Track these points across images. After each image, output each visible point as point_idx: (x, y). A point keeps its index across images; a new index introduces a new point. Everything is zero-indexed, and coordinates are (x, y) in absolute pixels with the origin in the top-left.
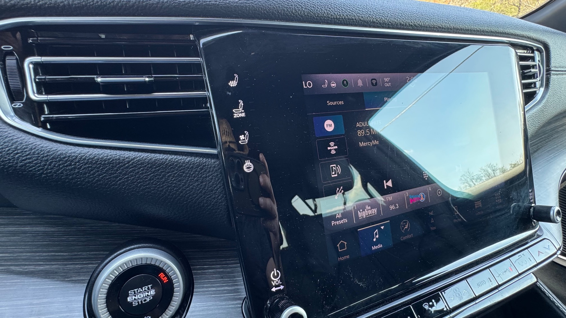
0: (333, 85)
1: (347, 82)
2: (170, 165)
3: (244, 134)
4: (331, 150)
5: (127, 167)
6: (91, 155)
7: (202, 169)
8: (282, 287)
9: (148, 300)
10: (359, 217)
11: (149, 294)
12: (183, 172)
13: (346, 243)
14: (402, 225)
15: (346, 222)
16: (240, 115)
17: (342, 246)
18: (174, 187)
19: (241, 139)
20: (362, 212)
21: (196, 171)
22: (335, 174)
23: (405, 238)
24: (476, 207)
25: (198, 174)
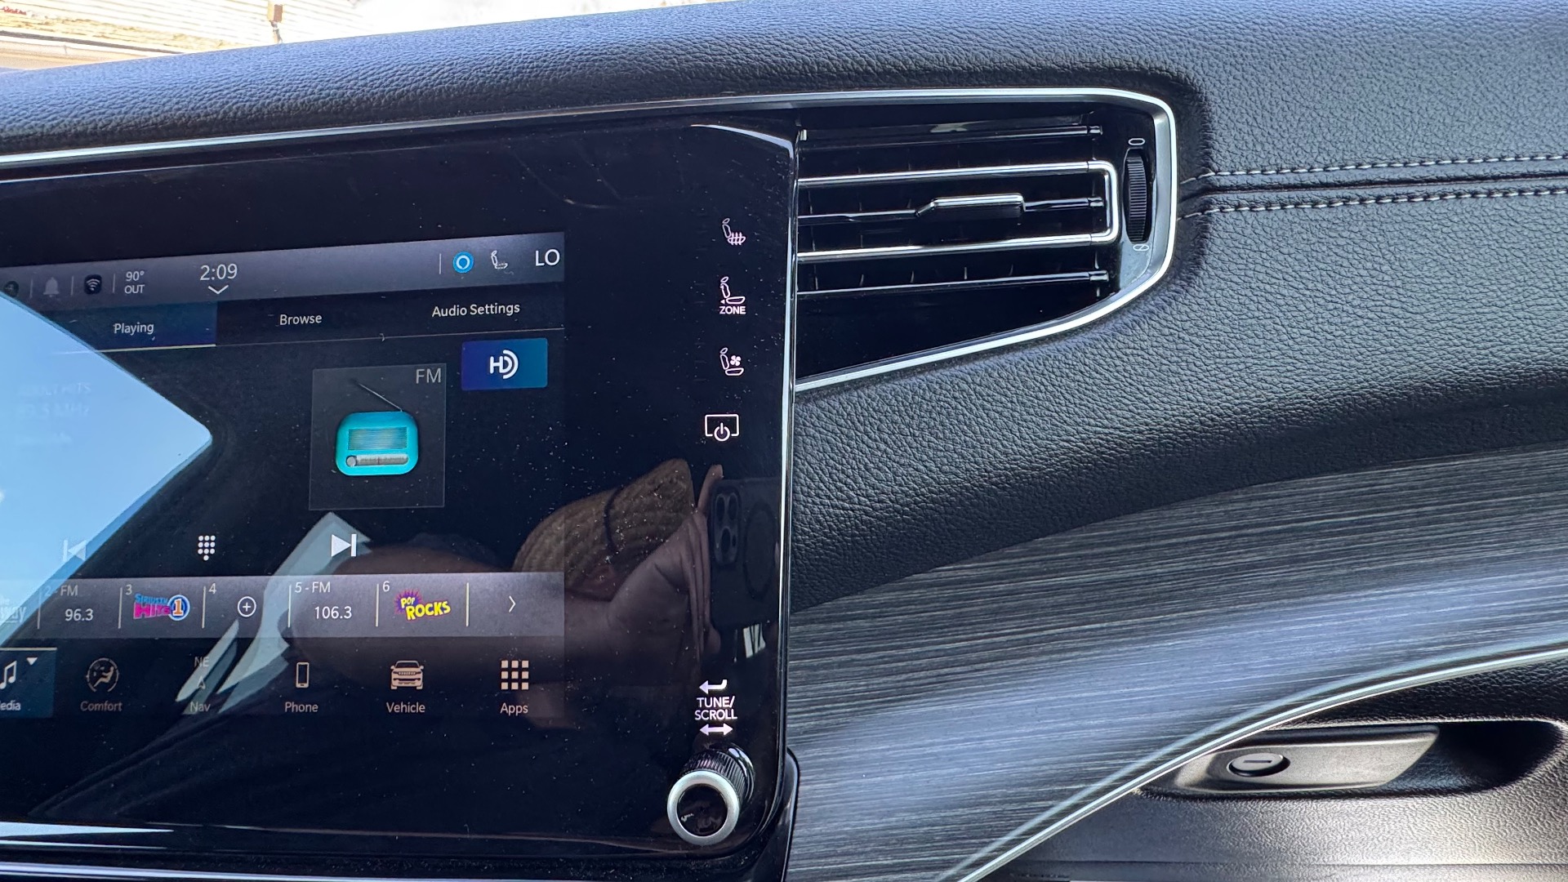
1: (16, 287)
14: (93, 670)
23: (96, 707)
24: (395, 684)
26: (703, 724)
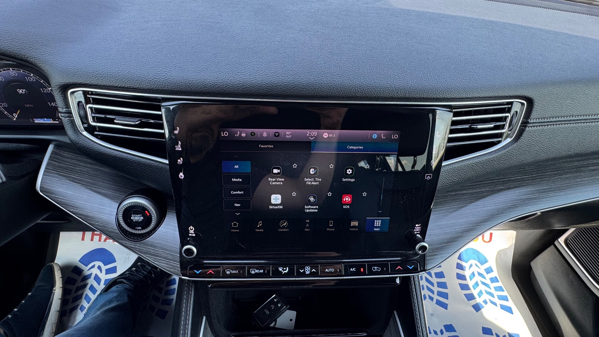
0: (243, 135)
1: (254, 134)
2: (148, 165)
3: (180, 159)
5: (129, 163)
6: (113, 154)
7: (162, 170)
8: (194, 235)
9: (140, 221)
11: (141, 218)
12: (154, 170)
13: (237, 224)
14: (281, 223)
16: (179, 149)
17: (235, 224)
18: (150, 175)
19: (179, 161)
21: (160, 170)
23: (281, 230)
24: (352, 225)
25: (161, 172)
26: (415, 232)
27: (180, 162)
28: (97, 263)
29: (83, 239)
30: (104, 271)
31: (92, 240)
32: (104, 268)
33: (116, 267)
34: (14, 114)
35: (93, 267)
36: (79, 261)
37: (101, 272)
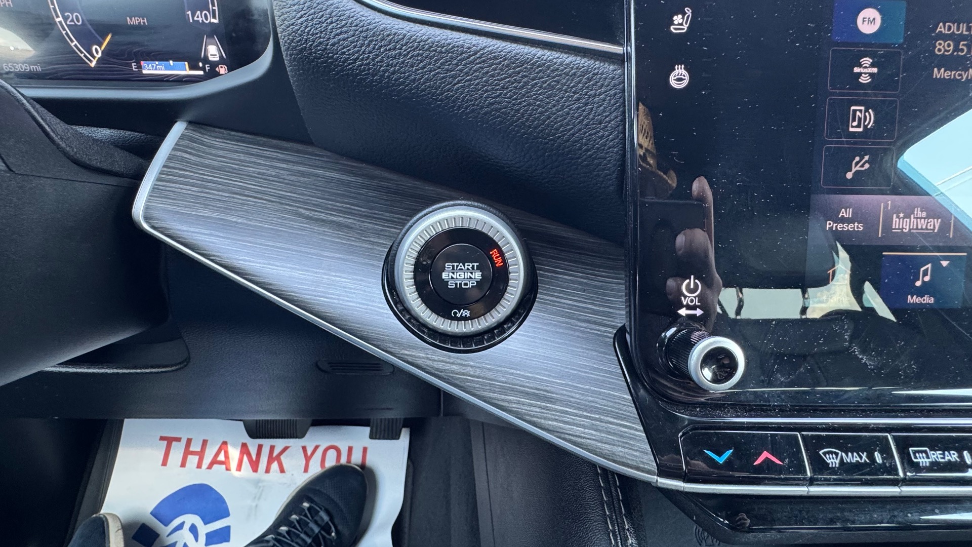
3: (684, 14)
4: (860, 74)
8: (699, 312)
9: (470, 285)
10: (894, 227)
11: (473, 277)
15: (859, 229)
20: (901, 220)
21: (579, 82)
22: (858, 126)
25: (581, 89)
27: (681, 24)
28: (190, 519)
29: (164, 463)
30: (202, 539)
31: (183, 465)
32: (204, 530)
33: (228, 528)
34: (94, 47)
35: (180, 527)
36: (151, 513)
37: (197, 540)
